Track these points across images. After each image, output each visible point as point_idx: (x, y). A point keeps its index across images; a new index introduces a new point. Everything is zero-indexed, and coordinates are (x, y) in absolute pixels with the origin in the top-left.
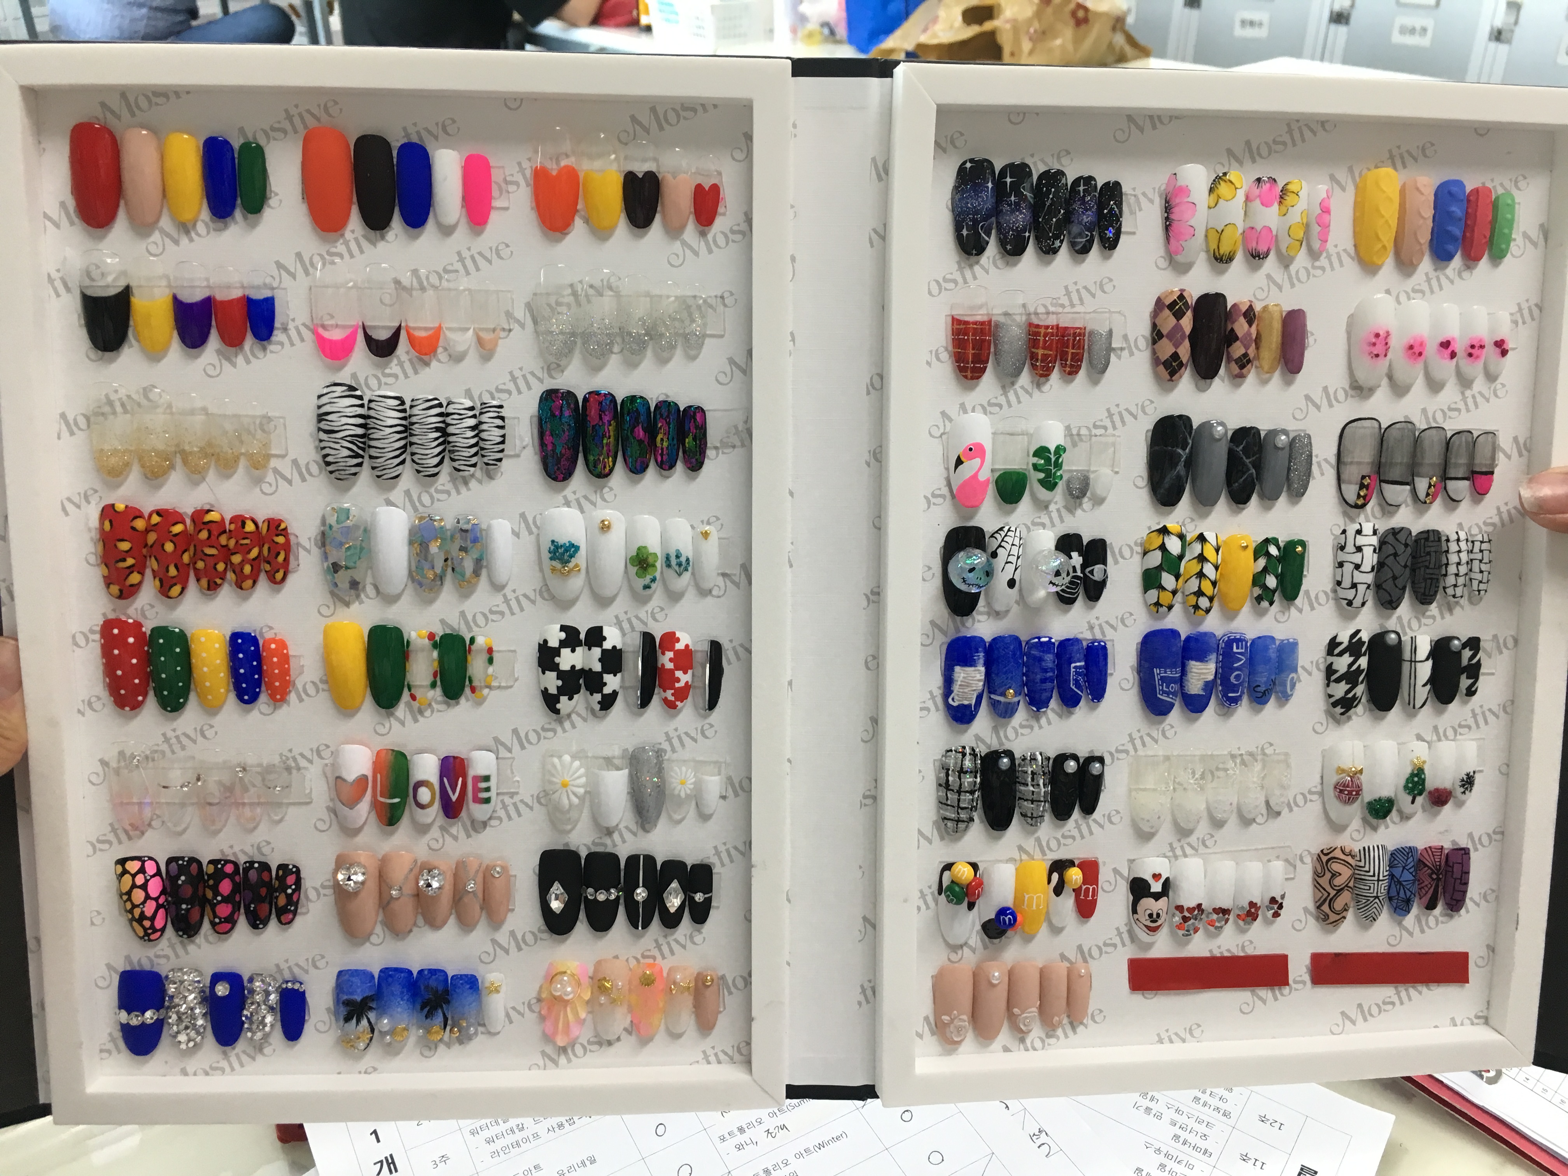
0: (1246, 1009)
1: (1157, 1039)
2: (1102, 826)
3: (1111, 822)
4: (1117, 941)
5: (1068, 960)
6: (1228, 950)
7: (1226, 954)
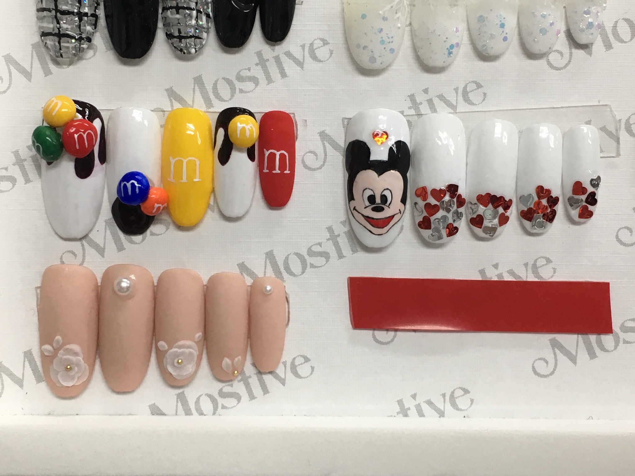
0: (541, 367)
1: (397, 408)
2: (300, 64)
3: (314, 57)
4: (329, 247)
5: (251, 274)
6: (511, 272)
7: (508, 278)
